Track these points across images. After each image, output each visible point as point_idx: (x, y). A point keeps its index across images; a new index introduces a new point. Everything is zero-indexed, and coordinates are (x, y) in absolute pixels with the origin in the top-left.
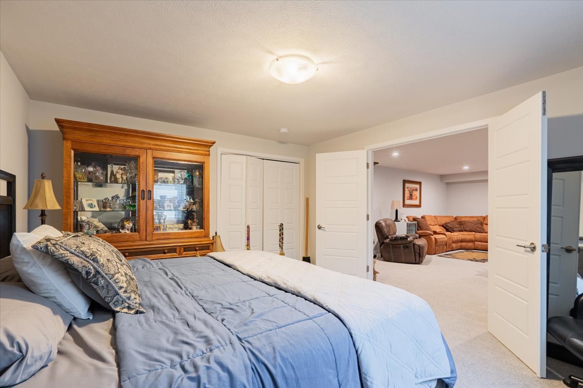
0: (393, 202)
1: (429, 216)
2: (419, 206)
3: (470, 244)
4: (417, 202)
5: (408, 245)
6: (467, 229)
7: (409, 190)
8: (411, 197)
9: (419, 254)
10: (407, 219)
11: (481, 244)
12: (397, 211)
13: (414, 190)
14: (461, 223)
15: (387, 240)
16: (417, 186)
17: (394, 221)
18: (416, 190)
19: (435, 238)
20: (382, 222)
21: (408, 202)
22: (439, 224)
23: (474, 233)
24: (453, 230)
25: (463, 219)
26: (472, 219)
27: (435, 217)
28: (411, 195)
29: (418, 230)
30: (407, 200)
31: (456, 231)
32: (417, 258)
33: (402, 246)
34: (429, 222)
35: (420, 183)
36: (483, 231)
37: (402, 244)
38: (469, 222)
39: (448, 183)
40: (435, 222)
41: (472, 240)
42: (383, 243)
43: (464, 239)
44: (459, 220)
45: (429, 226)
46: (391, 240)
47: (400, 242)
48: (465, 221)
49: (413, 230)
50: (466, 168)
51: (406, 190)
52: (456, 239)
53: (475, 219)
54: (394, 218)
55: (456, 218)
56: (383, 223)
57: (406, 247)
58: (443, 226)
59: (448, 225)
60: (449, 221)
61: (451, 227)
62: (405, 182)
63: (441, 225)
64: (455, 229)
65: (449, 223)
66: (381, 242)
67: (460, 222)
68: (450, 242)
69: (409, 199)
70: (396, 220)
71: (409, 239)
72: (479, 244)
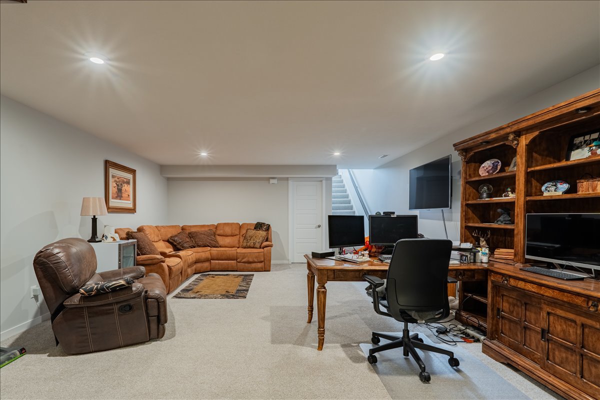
0: (85, 201)
1: (150, 227)
2: (133, 210)
3: (206, 265)
4: (128, 204)
5: (132, 303)
6: (200, 243)
7: (115, 181)
8: (119, 195)
9: (158, 317)
10: (117, 236)
11: (219, 263)
12: (94, 220)
13: (124, 182)
14: (191, 235)
15: (76, 299)
16: (130, 176)
17: (89, 241)
18: (128, 183)
19: (168, 266)
20: (56, 251)
21: (114, 203)
22: (164, 239)
23: (209, 248)
24: (183, 247)
25: (193, 230)
26: (203, 229)
27: (156, 227)
28: (120, 190)
29: (138, 255)
30: (112, 199)
31: (188, 248)
32: (154, 326)
33: (116, 307)
34: (152, 236)
35: (133, 172)
36: (217, 245)
37: (117, 303)
38: (201, 234)
39: (168, 179)
40: (158, 236)
41: (208, 259)
42: (61, 307)
43: (199, 259)
44: (187, 232)
45: (153, 245)
46: (84, 298)
47: (111, 299)
48: (195, 232)
49: (130, 257)
50: (204, 154)
51: (111, 180)
52: (191, 261)
53: (207, 229)
54: (89, 235)
55: (183, 229)
56: (60, 255)
57: (127, 308)
58: (168, 241)
59: (176, 239)
60: (176, 233)
61: (180, 243)
62: (108, 164)
63: (166, 239)
64: (185, 245)
65: (176, 236)
66: (55, 306)
67: (190, 233)
68: (186, 267)
69: (116, 198)
70: (94, 239)
71: (134, 289)
72: (216, 264)
